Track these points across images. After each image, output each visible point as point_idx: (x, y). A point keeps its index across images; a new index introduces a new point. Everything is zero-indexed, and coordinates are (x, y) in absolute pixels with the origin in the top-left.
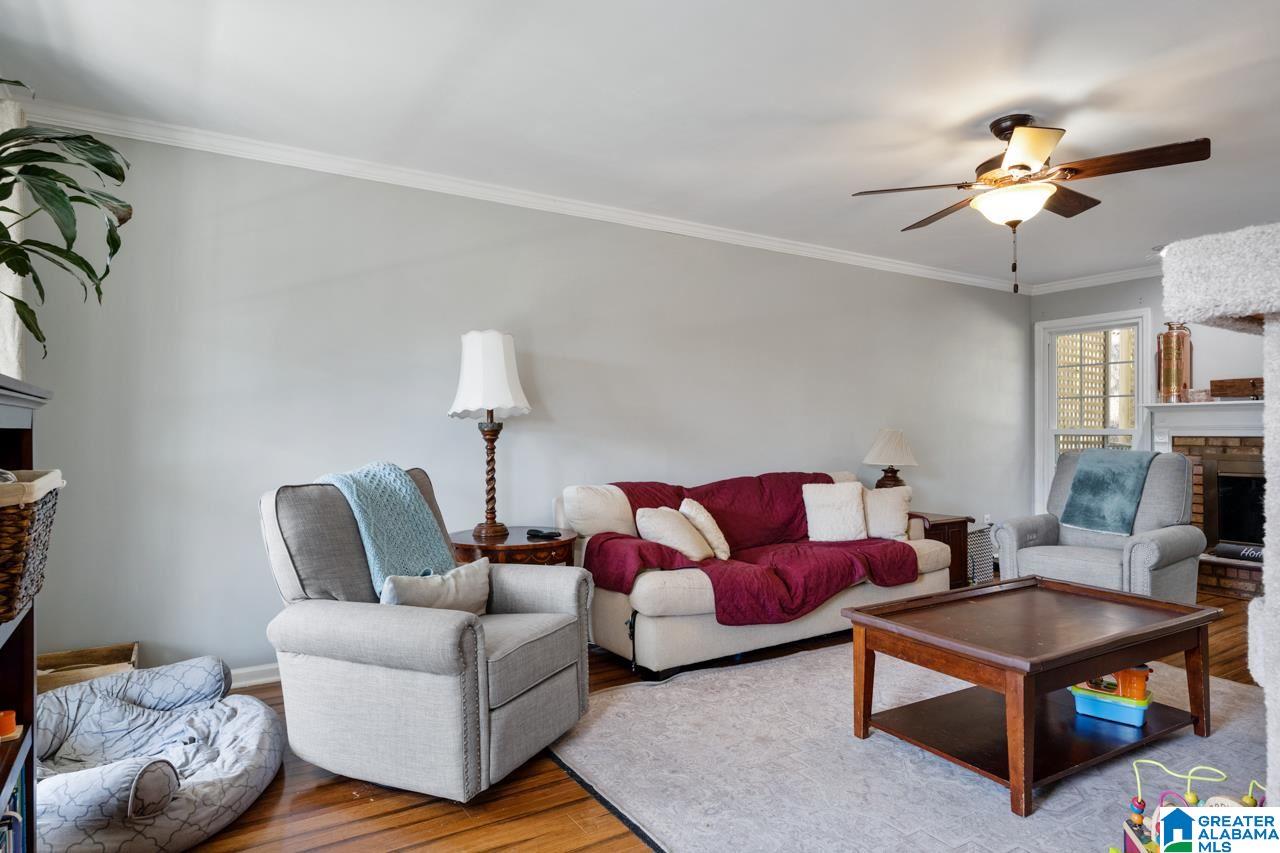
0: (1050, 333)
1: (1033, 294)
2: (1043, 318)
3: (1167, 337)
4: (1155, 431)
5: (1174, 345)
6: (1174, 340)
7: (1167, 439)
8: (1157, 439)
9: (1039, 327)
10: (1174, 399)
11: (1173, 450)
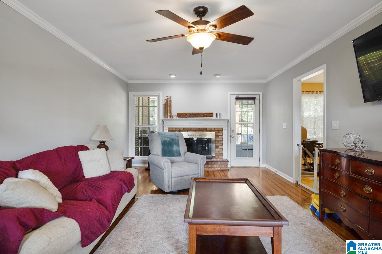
0: (134, 96)
1: (129, 83)
2: (132, 91)
3: (167, 100)
4: (164, 126)
5: (169, 103)
6: (169, 101)
7: (167, 129)
8: (164, 128)
9: (130, 93)
10: (169, 117)
11: (168, 131)
